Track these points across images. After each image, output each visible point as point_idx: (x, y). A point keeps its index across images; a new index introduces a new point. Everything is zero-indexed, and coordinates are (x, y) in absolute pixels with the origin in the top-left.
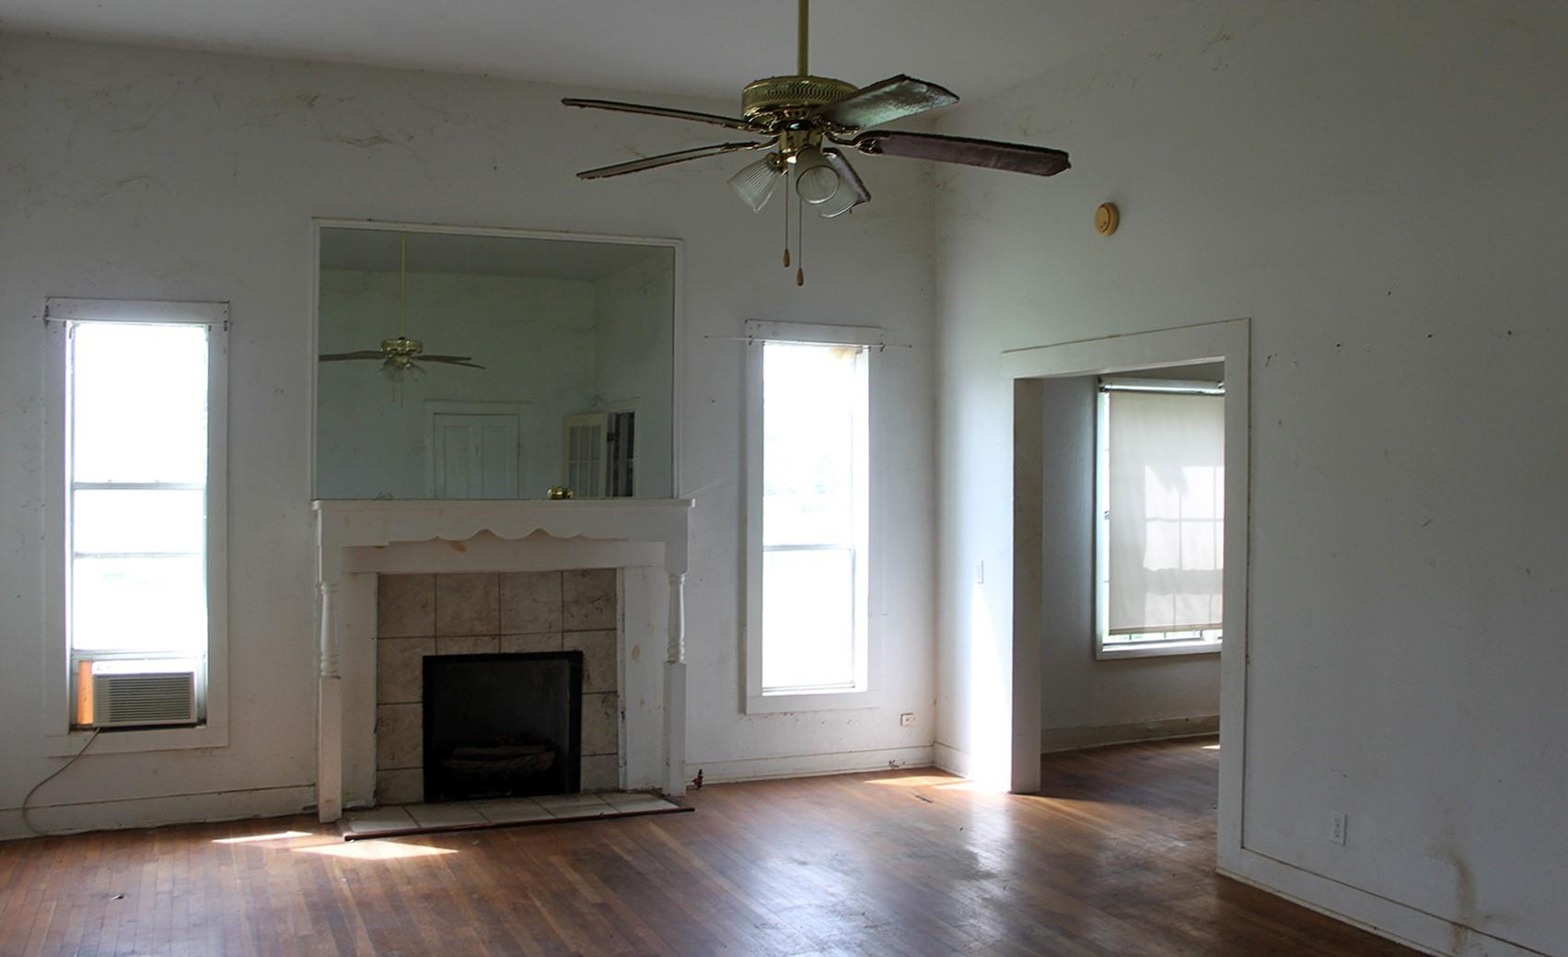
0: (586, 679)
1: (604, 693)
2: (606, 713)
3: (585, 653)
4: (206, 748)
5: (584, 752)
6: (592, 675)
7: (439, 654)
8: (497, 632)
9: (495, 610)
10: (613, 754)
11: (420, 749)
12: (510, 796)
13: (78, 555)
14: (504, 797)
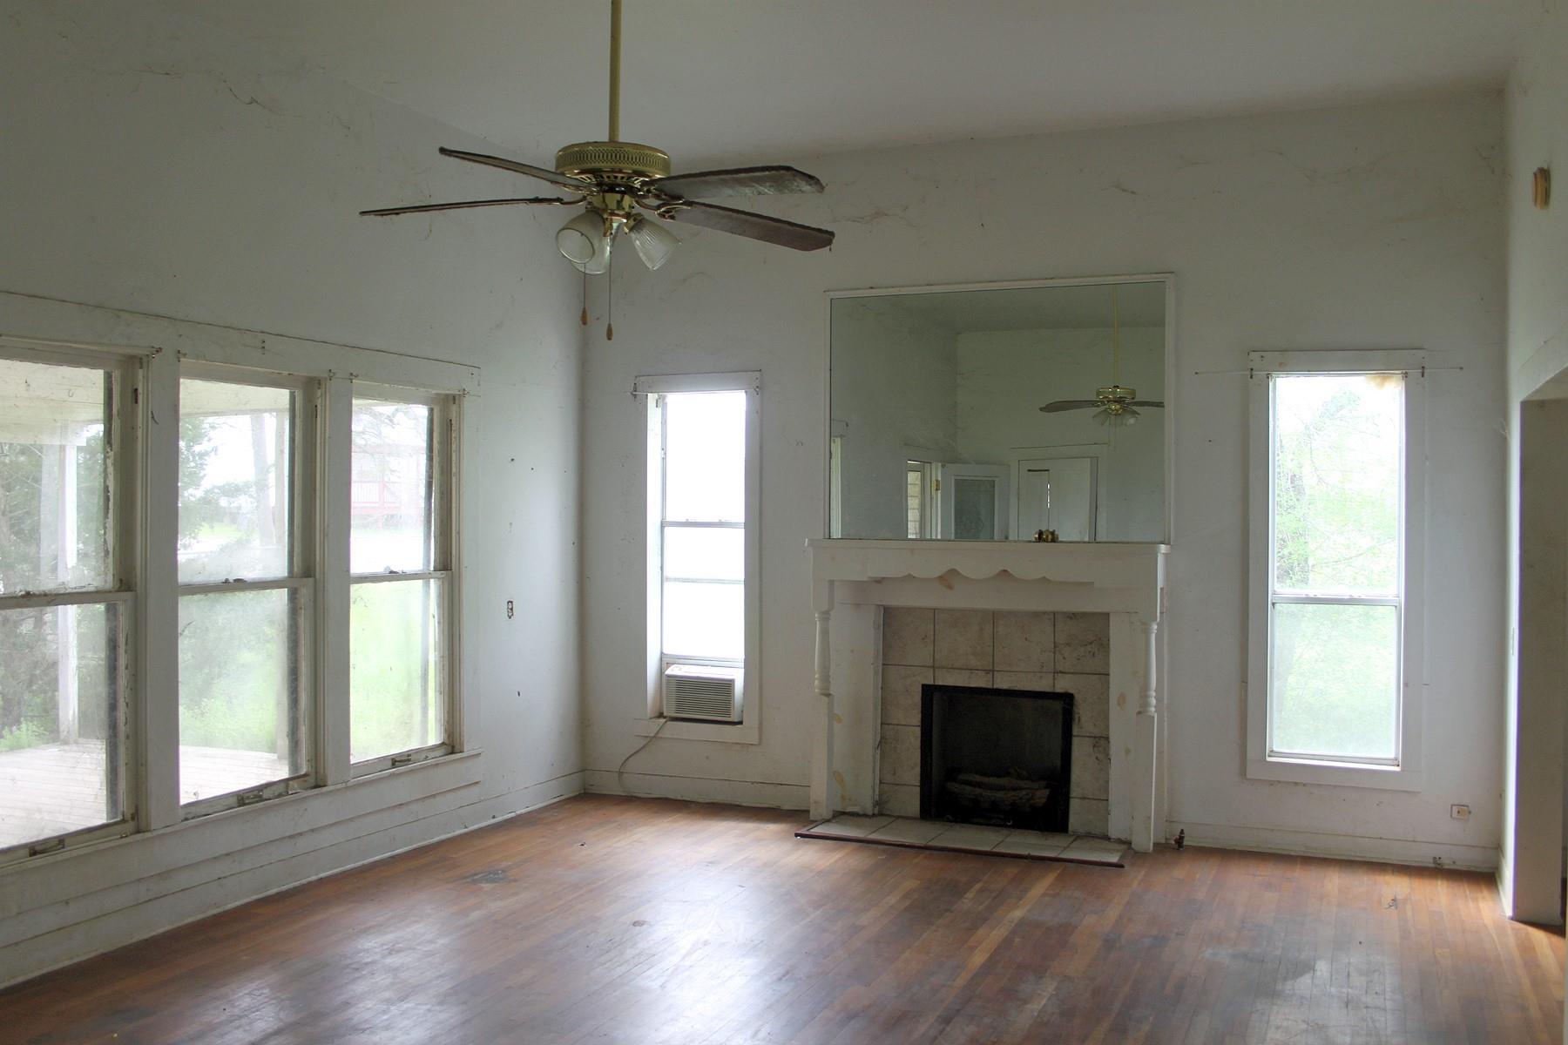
0: (1077, 720)
1: (1095, 737)
2: (1097, 758)
3: (1076, 696)
4: (744, 744)
5: (1073, 794)
6: (1083, 719)
7: (936, 684)
8: (991, 668)
9: (989, 646)
10: (1102, 799)
11: (918, 770)
12: (1010, 827)
13: (668, 579)
14: (1005, 826)
